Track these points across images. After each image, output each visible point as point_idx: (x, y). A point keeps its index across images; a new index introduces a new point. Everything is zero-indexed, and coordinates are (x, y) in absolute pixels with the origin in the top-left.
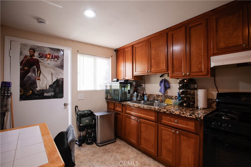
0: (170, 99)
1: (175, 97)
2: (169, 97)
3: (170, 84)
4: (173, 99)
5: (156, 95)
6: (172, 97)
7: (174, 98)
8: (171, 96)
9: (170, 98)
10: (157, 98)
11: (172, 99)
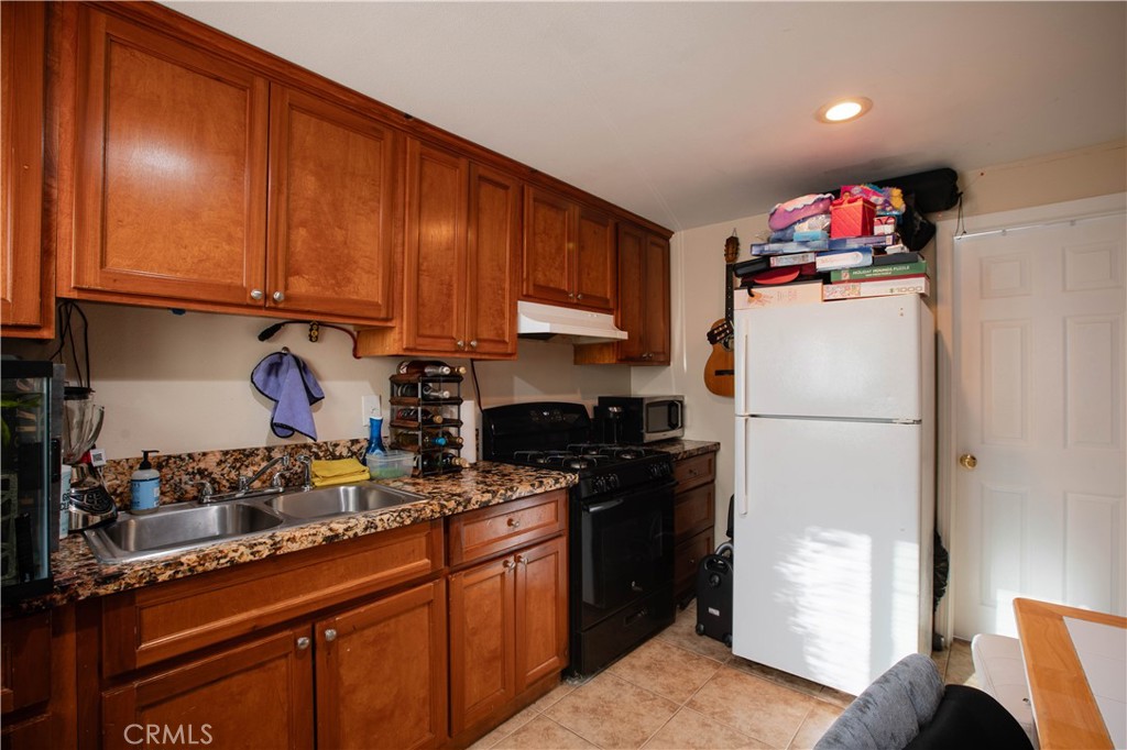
0: (323, 462)
1: (349, 444)
2: (314, 450)
3: (320, 383)
4: (341, 457)
5: (226, 453)
6: (336, 445)
7: (345, 453)
8: (326, 443)
9: (321, 454)
10: (233, 474)
11: (334, 457)
